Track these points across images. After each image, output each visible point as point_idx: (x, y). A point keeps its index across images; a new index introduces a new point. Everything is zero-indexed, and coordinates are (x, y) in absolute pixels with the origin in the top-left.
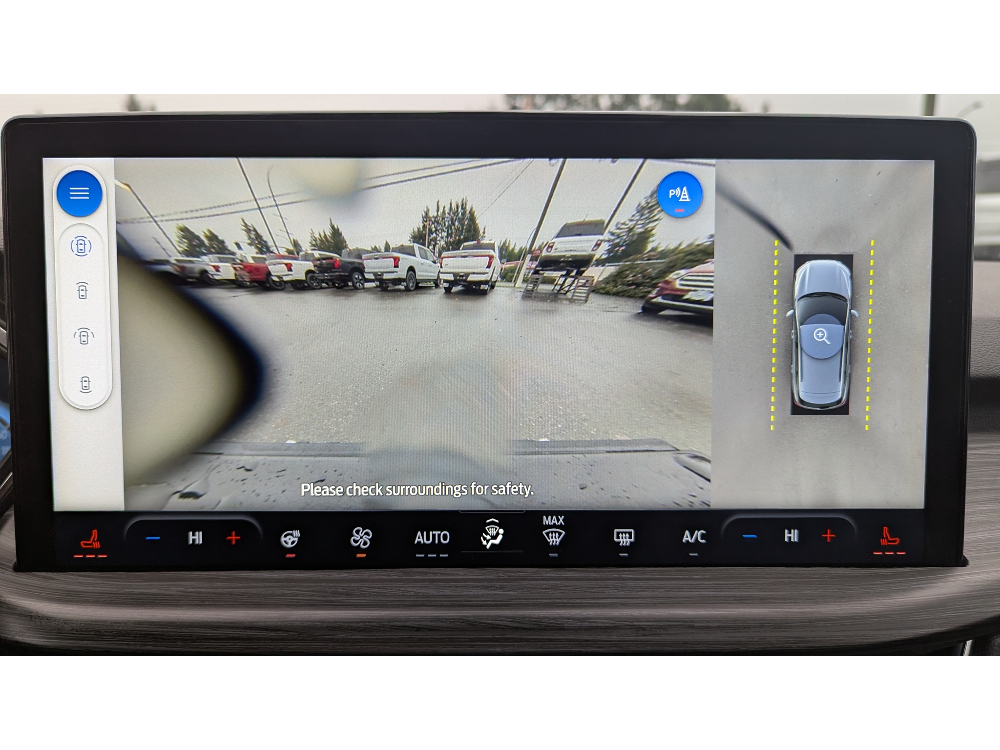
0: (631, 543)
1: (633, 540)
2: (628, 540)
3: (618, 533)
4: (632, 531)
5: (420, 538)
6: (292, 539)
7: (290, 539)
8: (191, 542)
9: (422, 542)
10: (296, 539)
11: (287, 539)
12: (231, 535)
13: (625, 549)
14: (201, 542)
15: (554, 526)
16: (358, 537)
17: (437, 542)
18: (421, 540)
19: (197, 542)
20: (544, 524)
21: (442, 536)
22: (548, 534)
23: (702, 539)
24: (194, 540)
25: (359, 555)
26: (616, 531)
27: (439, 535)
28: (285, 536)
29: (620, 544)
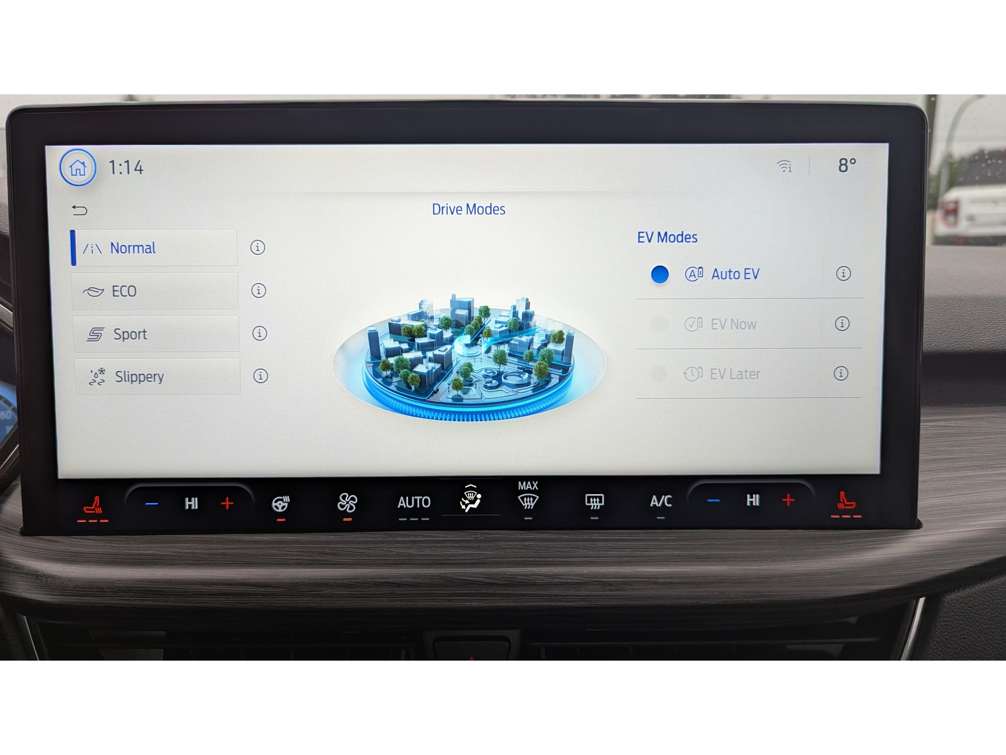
0: (601, 506)
1: (603, 504)
2: (599, 504)
3: (589, 498)
4: (602, 495)
5: (403, 503)
6: (283, 504)
7: (280, 504)
8: (187, 507)
9: (405, 507)
10: (286, 505)
11: (277, 504)
12: (225, 501)
13: (595, 512)
14: (197, 508)
15: (529, 491)
16: (344, 503)
17: (418, 506)
18: (404, 504)
19: (193, 508)
20: (519, 489)
21: (424, 501)
22: (522, 498)
23: (668, 503)
24: (190, 506)
25: (345, 519)
26: (587, 495)
27: (421, 500)
28: (276, 502)
29: (592, 508)
